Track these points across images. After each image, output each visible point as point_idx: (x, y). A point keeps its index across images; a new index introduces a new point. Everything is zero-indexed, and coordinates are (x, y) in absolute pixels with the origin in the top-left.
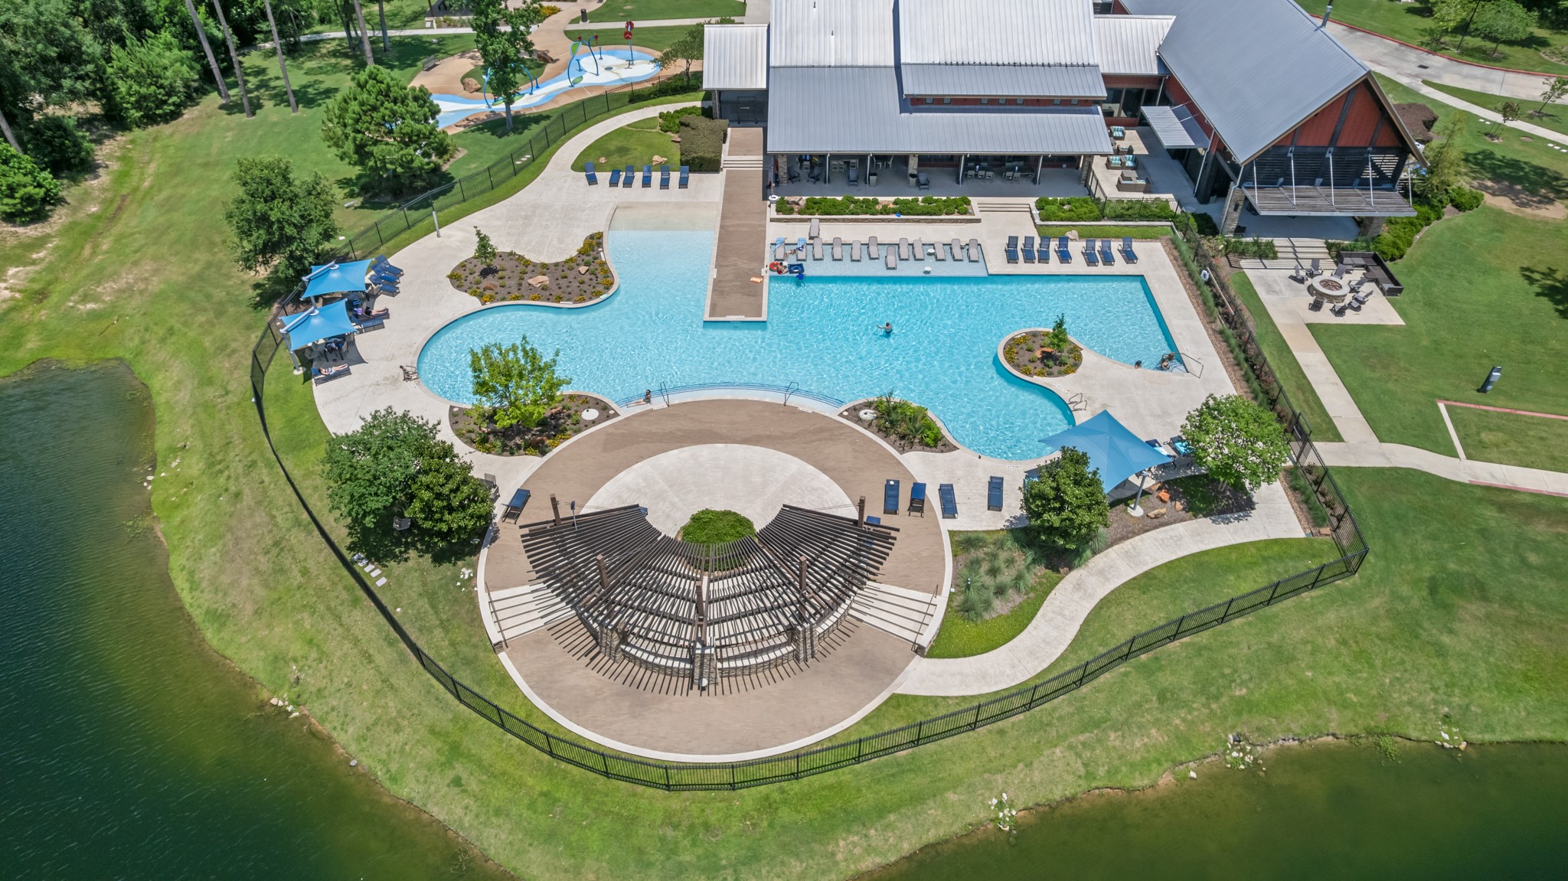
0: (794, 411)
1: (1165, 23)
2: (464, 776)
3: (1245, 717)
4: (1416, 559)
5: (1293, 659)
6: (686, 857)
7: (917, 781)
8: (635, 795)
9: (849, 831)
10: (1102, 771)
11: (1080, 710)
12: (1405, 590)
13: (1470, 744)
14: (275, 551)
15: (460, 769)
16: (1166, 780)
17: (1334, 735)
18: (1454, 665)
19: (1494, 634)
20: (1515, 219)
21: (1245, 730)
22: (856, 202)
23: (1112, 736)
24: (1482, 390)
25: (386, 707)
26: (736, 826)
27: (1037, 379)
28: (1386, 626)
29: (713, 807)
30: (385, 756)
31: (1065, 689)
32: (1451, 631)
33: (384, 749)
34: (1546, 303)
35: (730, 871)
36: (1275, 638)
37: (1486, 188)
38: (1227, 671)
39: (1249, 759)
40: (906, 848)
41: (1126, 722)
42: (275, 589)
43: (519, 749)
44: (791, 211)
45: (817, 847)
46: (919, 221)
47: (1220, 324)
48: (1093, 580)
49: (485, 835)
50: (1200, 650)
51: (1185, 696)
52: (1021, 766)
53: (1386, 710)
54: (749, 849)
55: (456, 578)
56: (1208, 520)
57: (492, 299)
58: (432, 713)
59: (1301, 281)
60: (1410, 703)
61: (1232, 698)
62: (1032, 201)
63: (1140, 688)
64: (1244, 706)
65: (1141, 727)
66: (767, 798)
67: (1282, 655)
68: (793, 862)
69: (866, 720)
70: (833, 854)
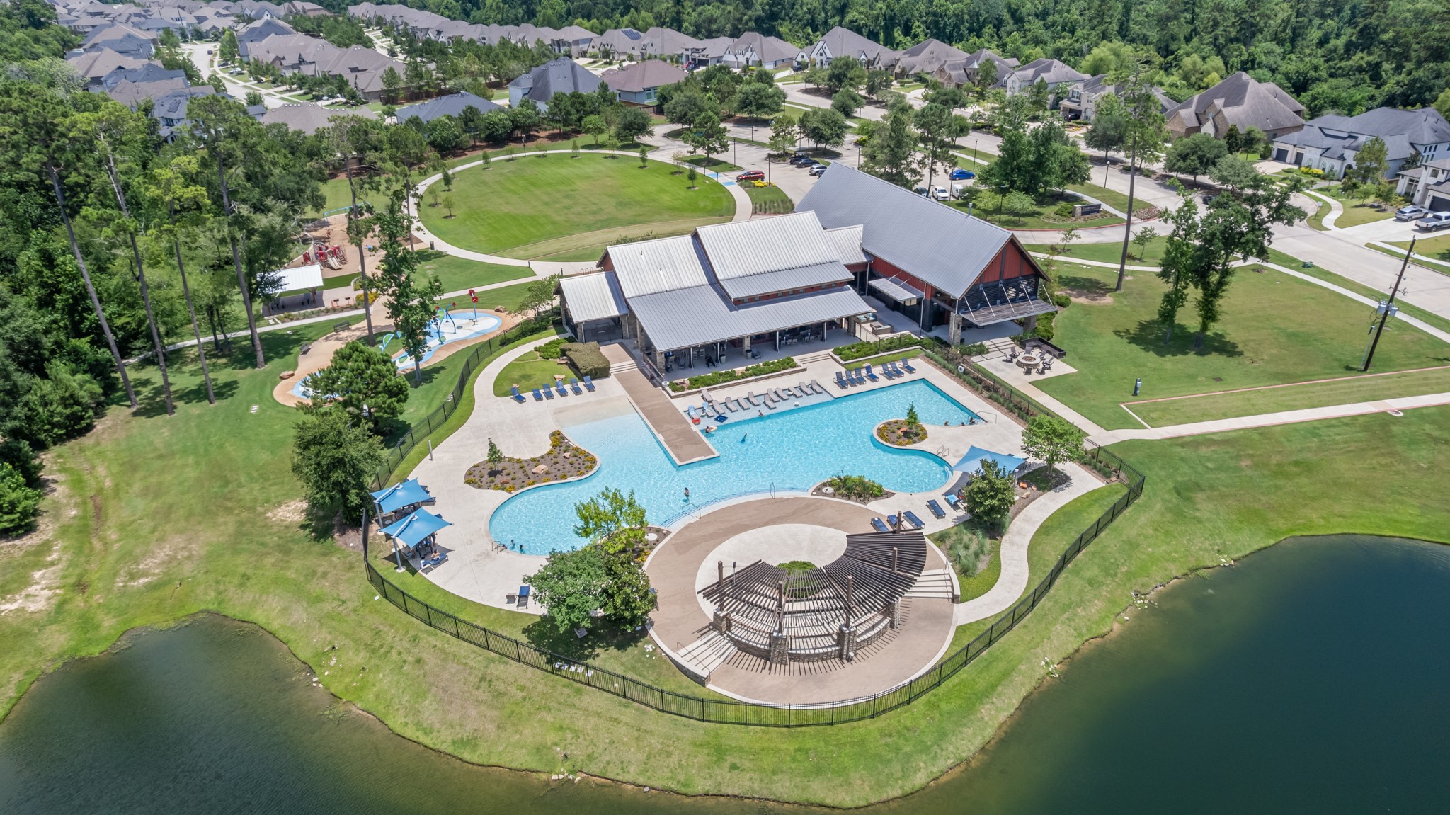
0: (782, 500)
1: (858, 230)
2: (737, 761)
3: (1134, 581)
4: (1162, 481)
5: (1138, 545)
6: (907, 749)
7: (1001, 665)
8: (854, 728)
9: (982, 703)
10: (1084, 631)
11: (1056, 602)
12: (1167, 497)
13: (1235, 561)
14: (484, 685)
15: (730, 759)
16: (1116, 626)
17: (1177, 578)
18: (1209, 525)
19: (1215, 505)
20: (1091, 306)
21: (1137, 588)
22: (721, 375)
23: (1079, 610)
24: (1135, 394)
25: (650, 745)
26: (923, 723)
27: (909, 447)
28: (1169, 516)
29: (904, 717)
30: (670, 775)
31: (1043, 594)
32: (1198, 510)
33: (666, 770)
34: (1133, 346)
35: (936, 747)
36: (1124, 537)
37: (1070, 295)
38: (1112, 560)
39: (1146, 602)
40: (1016, 702)
41: (1082, 601)
42: (504, 708)
43: (763, 732)
44: (683, 389)
45: (972, 717)
46: (768, 378)
47: (986, 394)
48: (1017, 538)
49: (774, 789)
50: (1094, 554)
51: (1100, 579)
52: (1045, 640)
53: (1193, 556)
54: (938, 731)
55: (644, 652)
56: (1052, 492)
57: (514, 488)
58: (688, 735)
59: (1011, 361)
60: (1200, 549)
61: (1122, 573)
62: (830, 351)
63: (1078, 583)
64: (1129, 576)
65: (1090, 601)
66: (929, 701)
67: (1133, 545)
68: (965, 730)
69: (953, 643)
70: (983, 718)
